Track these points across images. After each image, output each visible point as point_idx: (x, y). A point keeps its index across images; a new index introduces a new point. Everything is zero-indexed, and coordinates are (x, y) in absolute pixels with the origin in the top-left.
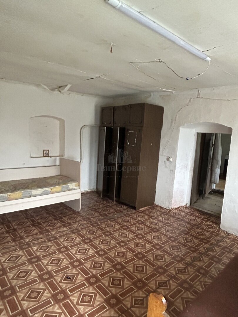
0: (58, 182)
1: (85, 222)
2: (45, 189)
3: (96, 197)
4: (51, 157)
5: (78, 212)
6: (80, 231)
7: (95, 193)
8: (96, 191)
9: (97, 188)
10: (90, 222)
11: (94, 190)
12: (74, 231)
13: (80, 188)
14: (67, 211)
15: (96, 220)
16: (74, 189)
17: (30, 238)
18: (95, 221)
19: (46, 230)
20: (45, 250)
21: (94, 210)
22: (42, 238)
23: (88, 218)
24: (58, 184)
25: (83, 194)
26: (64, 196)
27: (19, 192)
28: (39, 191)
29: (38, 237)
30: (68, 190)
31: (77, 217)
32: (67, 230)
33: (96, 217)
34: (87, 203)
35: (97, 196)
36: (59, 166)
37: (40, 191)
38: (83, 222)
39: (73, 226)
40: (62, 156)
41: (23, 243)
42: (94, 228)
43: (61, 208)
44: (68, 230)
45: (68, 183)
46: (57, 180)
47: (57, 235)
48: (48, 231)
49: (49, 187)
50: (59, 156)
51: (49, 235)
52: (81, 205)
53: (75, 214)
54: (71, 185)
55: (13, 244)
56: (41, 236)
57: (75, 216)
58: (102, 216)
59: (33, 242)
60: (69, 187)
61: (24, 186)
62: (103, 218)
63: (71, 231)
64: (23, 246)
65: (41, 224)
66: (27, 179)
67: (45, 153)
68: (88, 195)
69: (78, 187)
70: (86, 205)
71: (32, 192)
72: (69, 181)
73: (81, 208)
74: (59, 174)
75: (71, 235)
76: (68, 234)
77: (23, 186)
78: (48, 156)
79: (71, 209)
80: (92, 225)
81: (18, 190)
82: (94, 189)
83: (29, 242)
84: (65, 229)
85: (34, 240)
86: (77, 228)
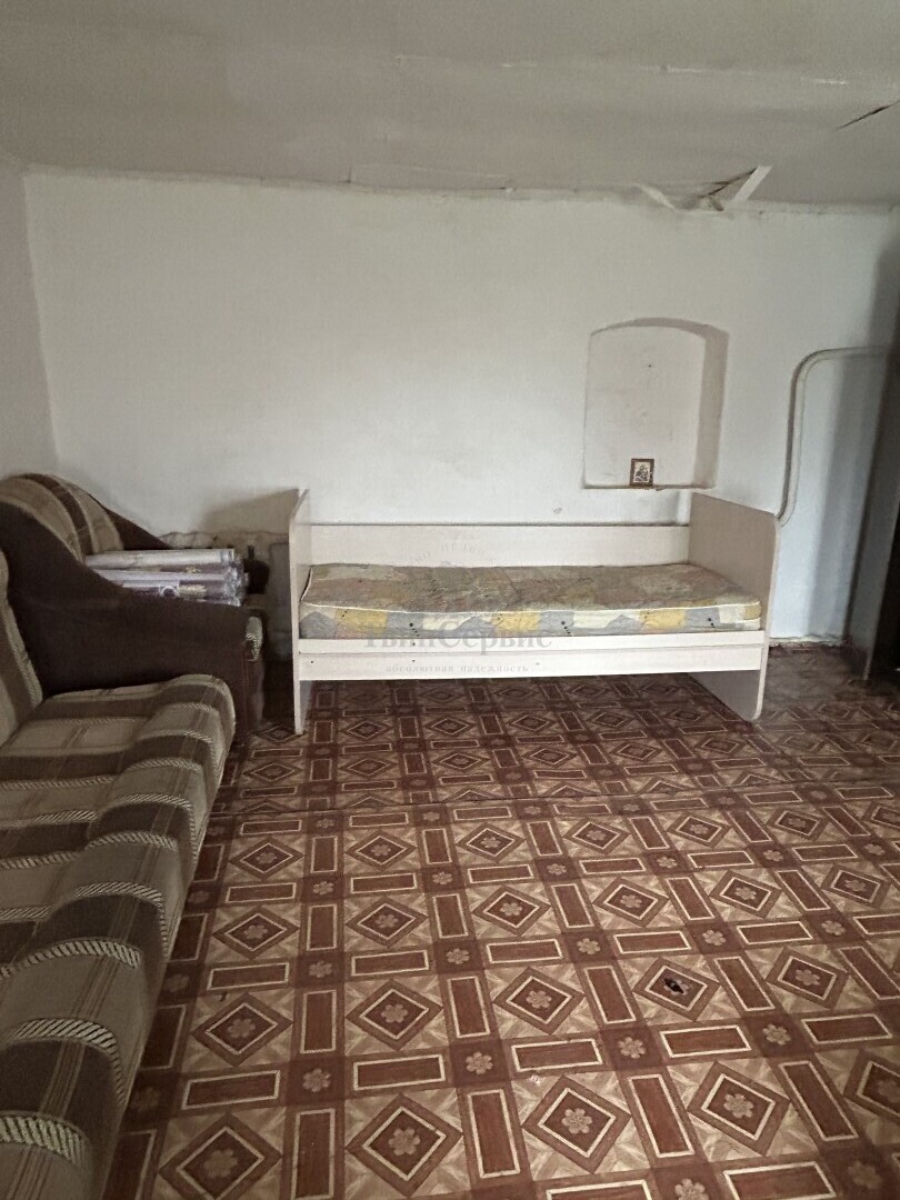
0: (673, 591)
1: (773, 773)
2: (619, 612)
3: (839, 673)
4: (659, 488)
5: (749, 724)
6: (747, 807)
7: (834, 654)
8: (841, 648)
9: (847, 636)
10: (797, 779)
11: (830, 642)
12: (723, 800)
13: (767, 627)
14: (701, 710)
15: (826, 777)
16: (741, 629)
17: (553, 782)
18: (819, 777)
19: (612, 767)
20: (598, 842)
21: (822, 727)
22: (594, 795)
23: (790, 758)
24: (675, 599)
25: (776, 651)
26: (692, 648)
27: (530, 611)
28: (599, 618)
29: (579, 785)
30: (714, 627)
31: (742, 745)
32: (692, 786)
33: (826, 761)
34: (795, 695)
35: (843, 668)
36: (686, 525)
37: (604, 617)
38: (762, 771)
39: (719, 778)
40: (703, 486)
41: (528, 796)
42: (811, 810)
43: (680, 694)
44: (699, 788)
45: (718, 599)
46: (674, 584)
47: (653, 800)
48: (618, 773)
49: (639, 607)
50: (692, 486)
51: (620, 791)
52: (765, 696)
53: (732, 727)
54: (730, 610)
55: (496, 790)
56: (592, 786)
57: (734, 736)
58: (855, 764)
59: (561, 800)
60: (718, 618)
61: (551, 591)
62: (859, 772)
63: (708, 796)
64: (528, 804)
65: (597, 741)
66: (564, 568)
67: (637, 470)
68: (802, 659)
69: (755, 623)
70: (790, 699)
71: (575, 618)
72: (721, 594)
73: (763, 710)
74: (684, 557)
75: (703, 813)
76: (696, 804)
77: (545, 591)
78: (650, 485)
79: (718, 706)
80: (804, 793)
81: (528, 603)
82: (834, 637)
83: (545, 795)
84: (684, 780)
85: (567, 793)
86: (735, 790)
